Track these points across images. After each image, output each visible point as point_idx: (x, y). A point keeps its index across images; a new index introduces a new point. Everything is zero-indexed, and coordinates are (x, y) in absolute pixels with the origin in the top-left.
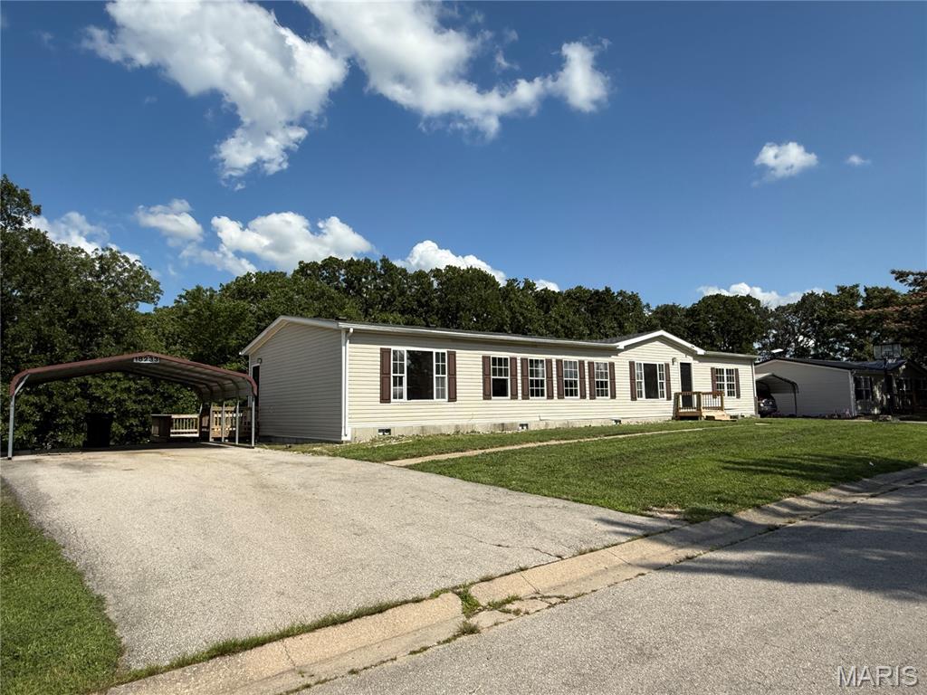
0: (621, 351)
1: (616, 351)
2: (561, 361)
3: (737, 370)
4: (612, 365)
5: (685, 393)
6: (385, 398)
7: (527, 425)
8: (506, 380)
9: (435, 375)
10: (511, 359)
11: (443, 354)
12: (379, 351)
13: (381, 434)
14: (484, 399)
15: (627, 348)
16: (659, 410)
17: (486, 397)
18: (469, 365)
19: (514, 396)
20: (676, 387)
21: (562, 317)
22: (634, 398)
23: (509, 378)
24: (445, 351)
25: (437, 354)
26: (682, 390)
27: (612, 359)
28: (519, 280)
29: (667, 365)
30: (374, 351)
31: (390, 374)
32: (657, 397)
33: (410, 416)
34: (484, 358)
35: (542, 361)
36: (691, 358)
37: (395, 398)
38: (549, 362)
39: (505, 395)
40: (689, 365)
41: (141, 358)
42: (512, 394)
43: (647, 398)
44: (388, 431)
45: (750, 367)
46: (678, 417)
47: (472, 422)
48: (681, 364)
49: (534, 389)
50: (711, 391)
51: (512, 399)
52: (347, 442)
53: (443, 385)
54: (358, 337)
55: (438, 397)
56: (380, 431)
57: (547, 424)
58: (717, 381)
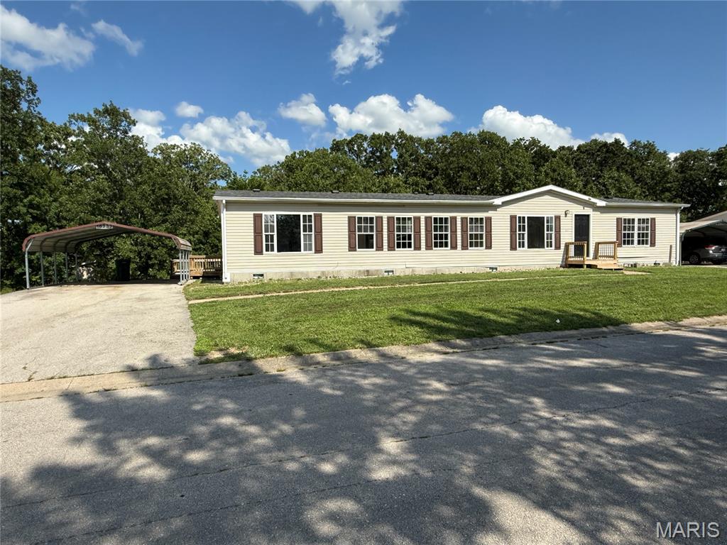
0: (498, 206)
1: (495, 207)
2: (431, 218)
3: (653, 220)
4: (489, 220)
5: (578, 243)
6: (258, 251)
7: (393, 271)
8: (373, 235)
9: (302, 233)
10: (377, 217)
11: (310, 216)
12: (252, 216)
13: (256, 277)
14: (349, 251)
15: (505, 204)
16: (547, 259)
17: (352, 248)
18: (335, 225)
19: (380, 248)
20: (568, 235)
22: (513, 248)
23: (374, 233)
24: (312, 213)
25: (304, 216)
26: (576, 240)
27: (490, 214)
29: (558, 218)
30: (248, 216)
31: (262, 233)
32: (543, 246)
33: (279, 265)
34: (349, 218)
35: (409, 219)
36: (591, 210)
37: (267, 250)
38: (417, 219)
39: (373, 248)
40: (588, 216)
41: (101, 226)
42: (377, 247)
43: (529, 247)
44: (262, 275)
45: (674, 215)
46: (567, 265)
47: (337, 269)
48: (576, 215)
49: (404, 242)
50: (615, 240)
51: (376, 250)
52: (227, 283)
53: (310, 240)
54: (230, 206)
55: (305, 250)
56: (254, 275)
57: (413, 271)
58: (625, 230)
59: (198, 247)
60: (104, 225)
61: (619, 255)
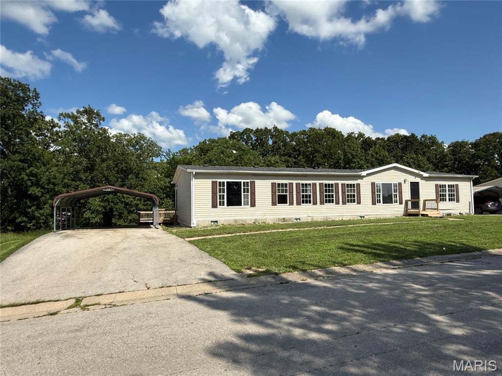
0: (364, 177)
1: (362, 177)
2: (323, 184)
3: (457, 185)
4: (358, 185)
5: (414, 200)
6: (214, 206)
7: (300, 219)
8: (286, 195)
9: (242, 194)
10: (289, 183)
11: (248, 183)
12: (211, 182)
13: (213, 223)
14: (272, 205)
15: (368, 175)
16: (395, 210)
17: (274, 204)
18: (263, 188)
19: (291, 203)
20: (407, 195)
21: (377, 153)
22: (374, 203)
23: (288, 194)
24: (249, 181)
25: (244, 183)
26: (411, 199)
27: (359, 181)
28: (355, 133)
29: (400, 184)
30: (208, 182)
31: (217, 193)
32: (391, 202)
33: (228, 215)
34: (272, 184)
35: (310, 184)
36: (420, 179)
37: (220, 205)
38: (315, 185)
39: (287, 203)
40: (418, 183)
41: (106, 188)
42: (290, 203)
43: (383, 203)
44: (217, 222)
45: (469, 183)
46: (407, 214)
47: (264, 217)
48: (411, 182)
49: (306, 200)
50: (435, 198)
51: (289, 205)
52: (194, 227)
53: (248, 198)
54: (198, 176)
55: (244, 205)
56: (212, 222)
57: (312, 219)
58: (440, 192)
59: (146, 203)
60: (108, 188)
61: (440, 208)
